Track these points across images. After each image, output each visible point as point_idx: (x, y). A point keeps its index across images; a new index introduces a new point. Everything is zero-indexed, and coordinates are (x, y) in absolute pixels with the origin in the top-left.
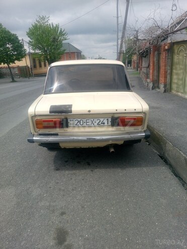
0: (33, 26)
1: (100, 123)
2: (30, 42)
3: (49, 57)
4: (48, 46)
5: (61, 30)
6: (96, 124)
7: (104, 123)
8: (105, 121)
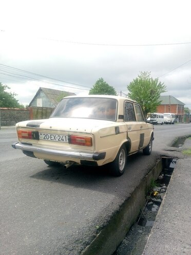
0: (134, 81)
1: (60, 139)
2: (129, 94)
3: (144, 108)
4: (145, 98)
5: (160, 84)
6: (57, 140)
7: (63, 140)
8: (64, 138)
